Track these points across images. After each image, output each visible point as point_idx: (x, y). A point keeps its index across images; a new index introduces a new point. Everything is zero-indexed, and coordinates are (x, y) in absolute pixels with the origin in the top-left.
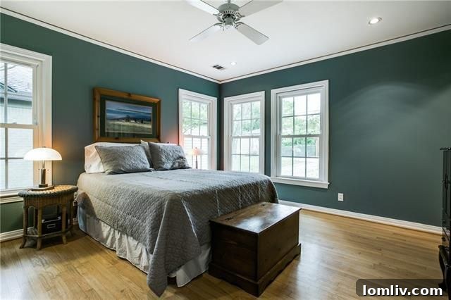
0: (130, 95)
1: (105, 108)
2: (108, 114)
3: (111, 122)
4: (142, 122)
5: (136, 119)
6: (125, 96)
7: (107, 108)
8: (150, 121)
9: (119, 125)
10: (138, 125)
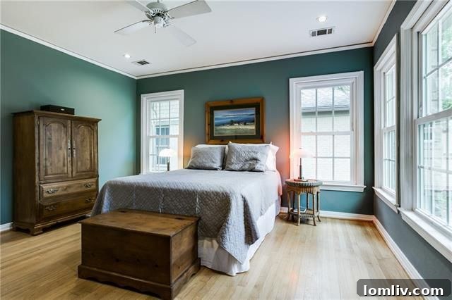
0: (232, 101)
1: (213, 118)
2: (215, 122)
3: (218, 128)
4: (245, 124)
5: (239, 123)
6: (228, 104)
7: (215, 117)
8: (253, 121)
9: (225, 130)
10: (242, 127)
